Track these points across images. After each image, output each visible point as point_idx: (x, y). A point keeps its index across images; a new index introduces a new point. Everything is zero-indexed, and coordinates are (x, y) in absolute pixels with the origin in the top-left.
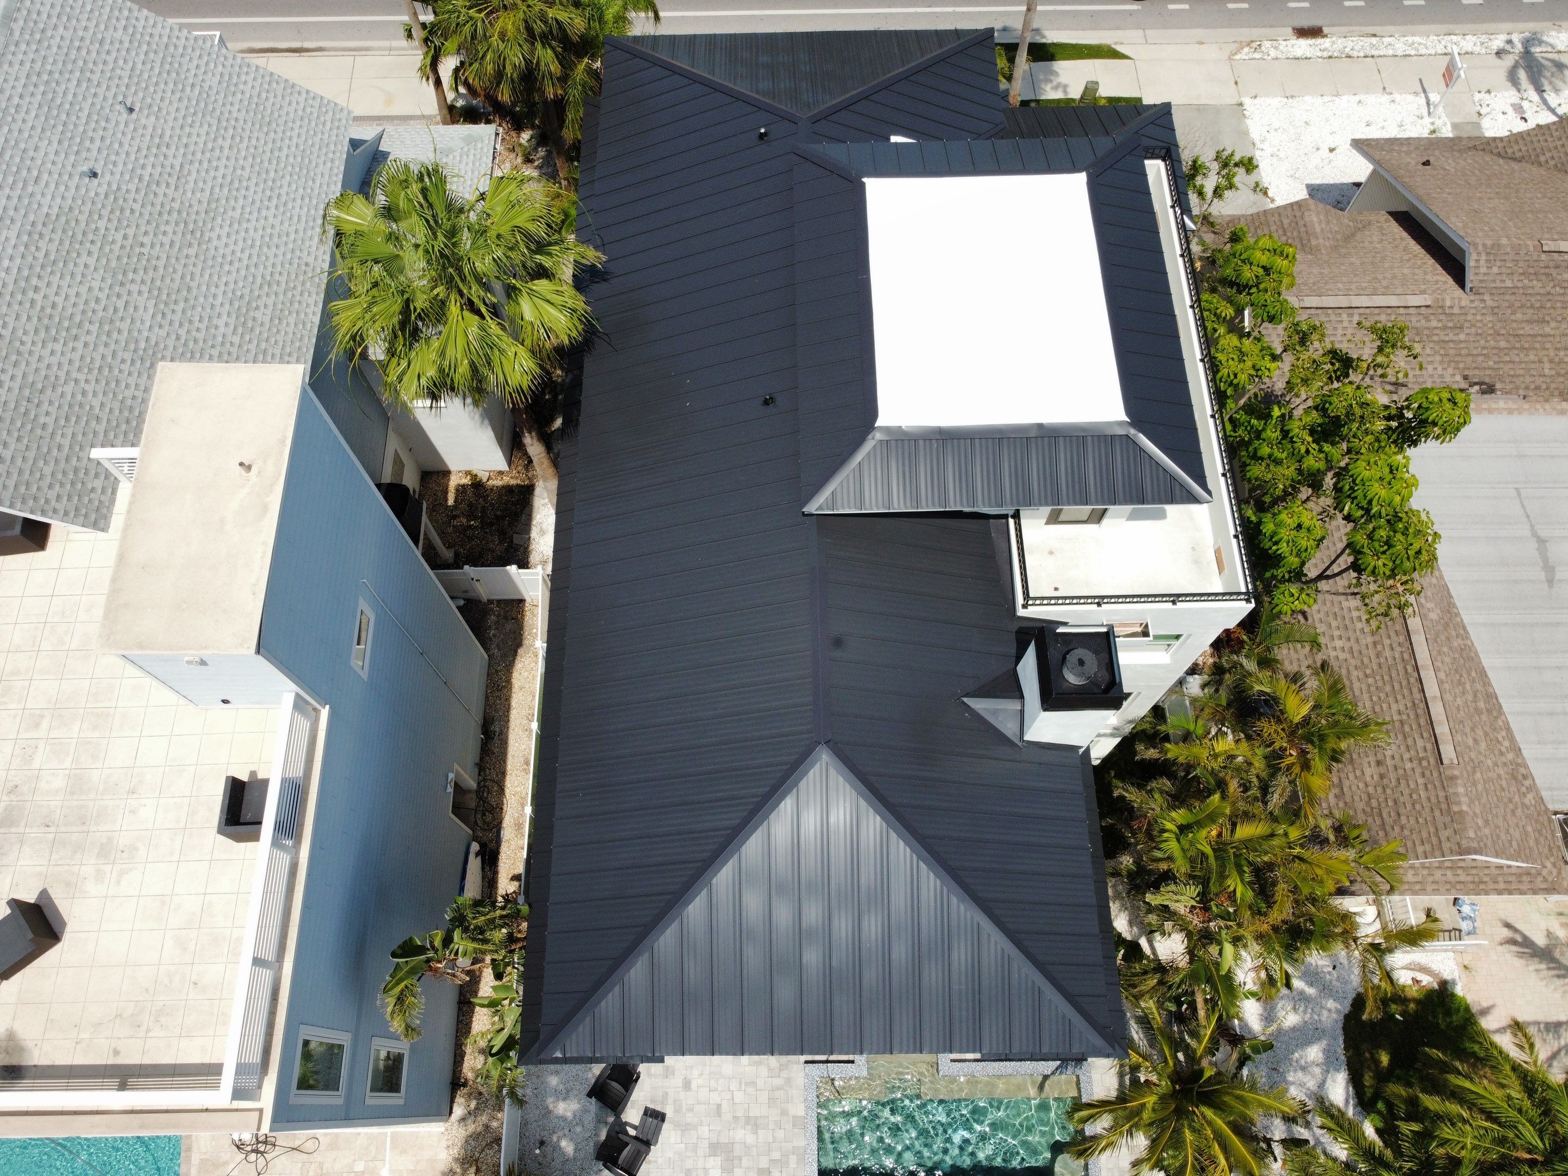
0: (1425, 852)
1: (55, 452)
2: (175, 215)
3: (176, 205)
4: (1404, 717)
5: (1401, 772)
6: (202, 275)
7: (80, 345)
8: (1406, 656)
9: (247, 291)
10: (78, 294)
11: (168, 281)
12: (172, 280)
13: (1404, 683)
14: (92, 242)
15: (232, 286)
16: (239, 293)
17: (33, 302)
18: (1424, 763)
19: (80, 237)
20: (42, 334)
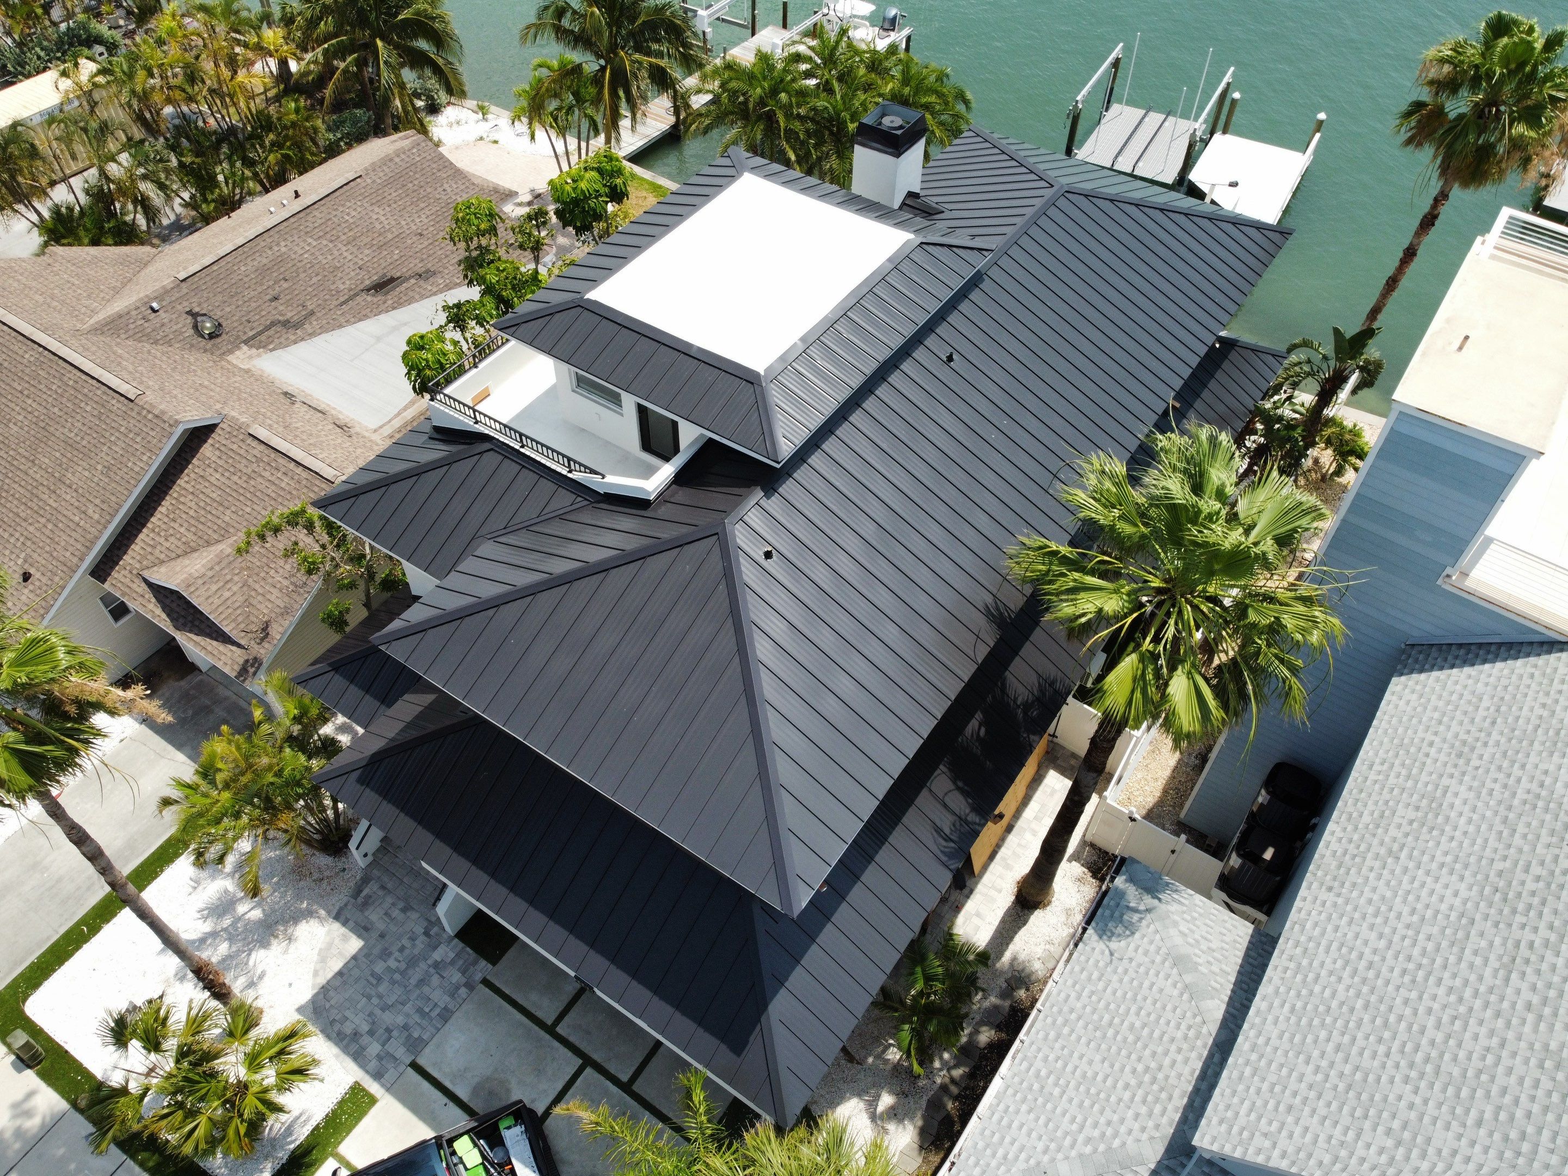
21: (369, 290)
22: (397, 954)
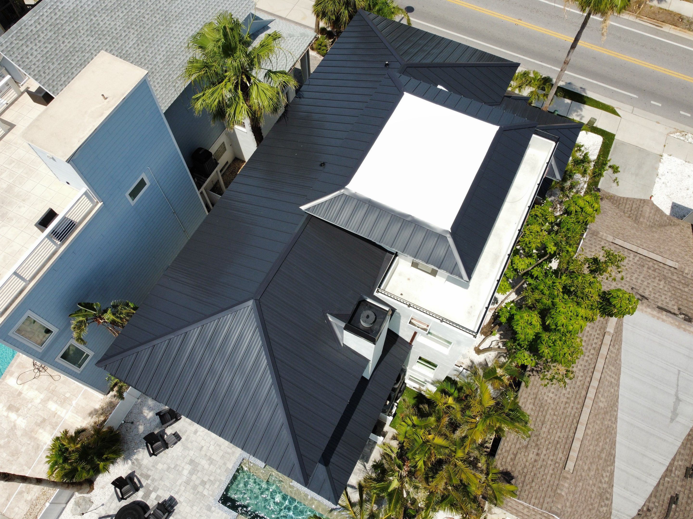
0: (534, 503)
1: (70, 74)
2: (163, 12)
3: (165, 9)
4: (560, 440)
5: (545, 463)
6: (161, 38)
7: (100, 42)
8: (576, 415)
9: (175, 51)
10: (110, 24)
11: (147, 34)
12: (148, 34)
13: (569, 426)
14: (126, 9)
15: (171, 46)
16: (172, 50)
17: (92, 20)
18: (557, 465)
19: (122, 5)
20: (89, 32)
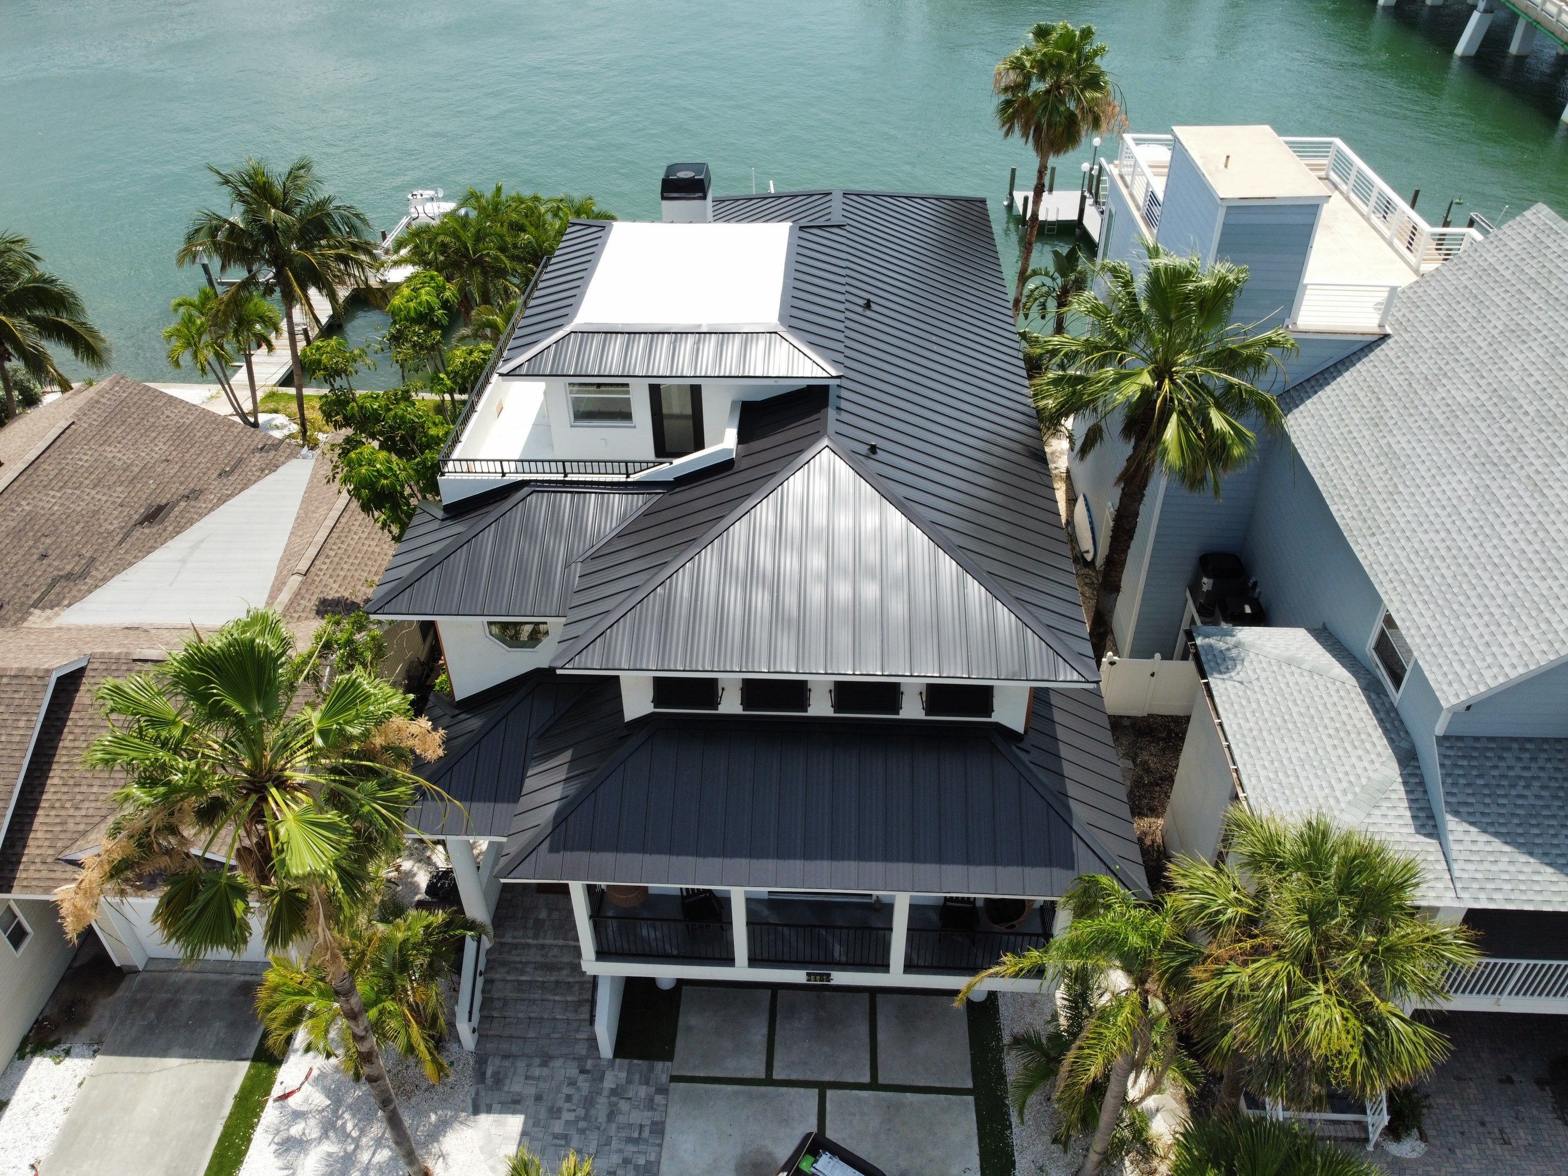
21: (141, 523)
22: (567, 1105)
